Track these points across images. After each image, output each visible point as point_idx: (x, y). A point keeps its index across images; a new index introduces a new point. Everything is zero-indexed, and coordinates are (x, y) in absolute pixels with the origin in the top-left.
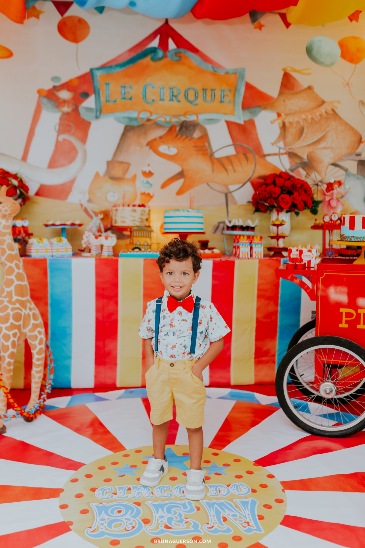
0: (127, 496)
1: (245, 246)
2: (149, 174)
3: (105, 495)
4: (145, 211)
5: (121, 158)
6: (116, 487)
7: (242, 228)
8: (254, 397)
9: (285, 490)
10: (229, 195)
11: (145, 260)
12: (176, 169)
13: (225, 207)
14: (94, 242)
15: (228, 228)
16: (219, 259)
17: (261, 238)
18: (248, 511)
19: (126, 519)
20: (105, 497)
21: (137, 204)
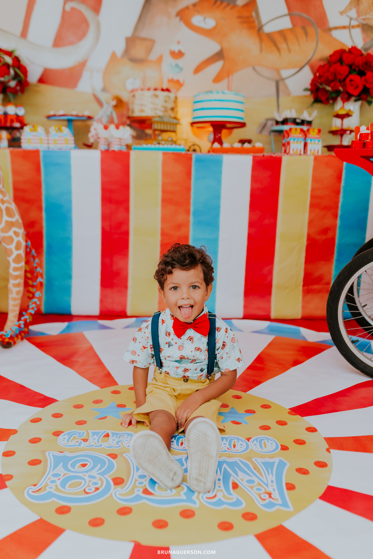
0: (101, 445)
1: (297, 142)
2: (179, 55)
3: (71, 441)
4: (169, 97)
5: (144, 34)
6: (90, 432)
7: (294, 122)
8: (299, 332)
9: (331, 450)
10: (281, 84)
11: (164, 154)
12: (213, 47)
13: (275, 98)
14: (103, 133)
15: (277, 123)
16: (261, 155)
17: (319, 131)
18: (272, 476)
19: (90, 476)
20: (71, 443)
21: (159, 87)
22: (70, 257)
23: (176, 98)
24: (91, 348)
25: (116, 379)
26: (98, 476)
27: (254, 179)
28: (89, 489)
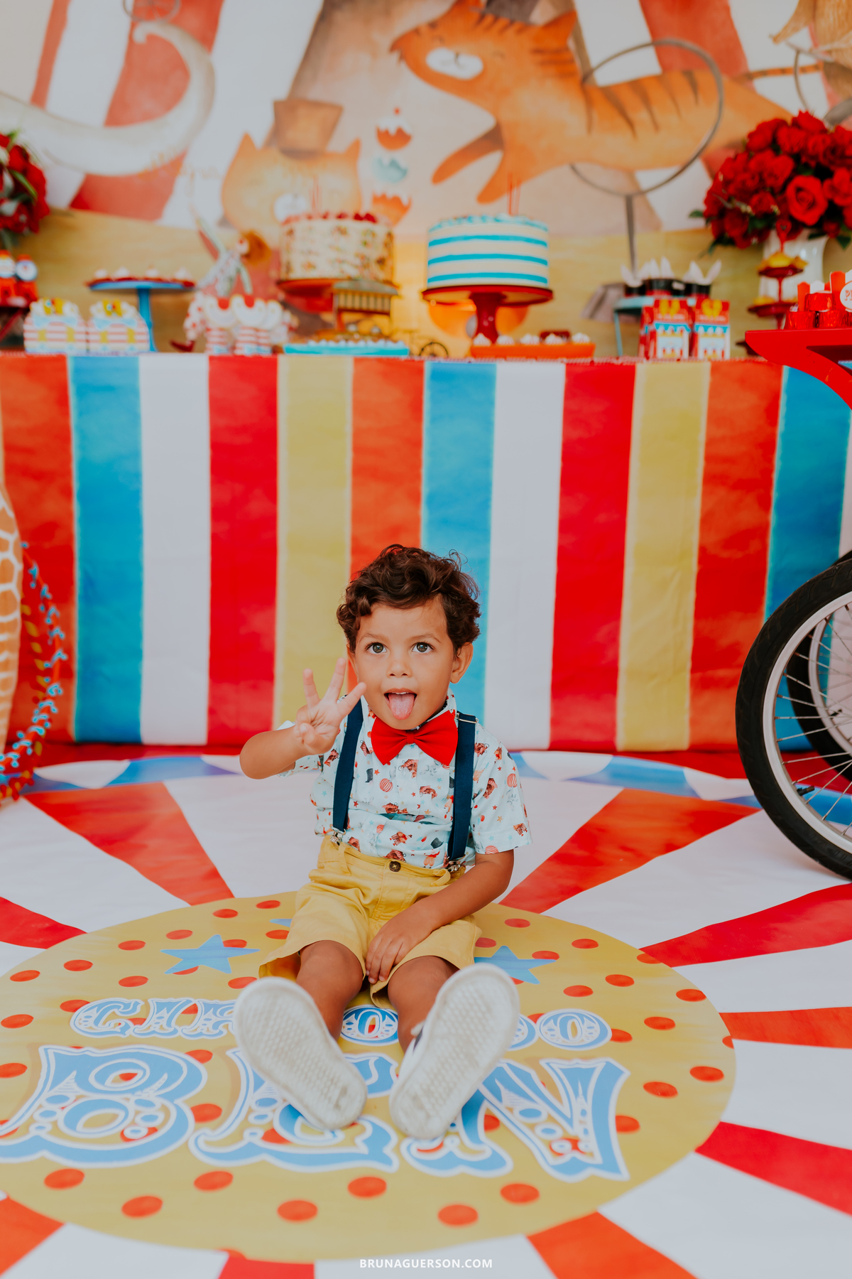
0: (175, 1031)
1: (673, 331)
2: (397, 139)
3: (104, 1023)
4: (374, 235)
5: (316, 92)
6: (152, 1003)
7: (668, 287)
8: (681, 780)
9: (735, 1042)
10: (637, 202)
11: (357, 361)
12: (478, 121)
13: (624, 236)
14: (217, 317)
15: (629, 291)
16: (587, 360)
17: (725, 306)
18: (583, 1100)
19: (139, 1102)
20: (101, 1028)
21: (351, 211)
22: (138, 605)
23: (390, 235)
24: (180, 817)
25: (230, 884)
26: (159, 1102)
27: (571, 417)
28: (134, 1131)
